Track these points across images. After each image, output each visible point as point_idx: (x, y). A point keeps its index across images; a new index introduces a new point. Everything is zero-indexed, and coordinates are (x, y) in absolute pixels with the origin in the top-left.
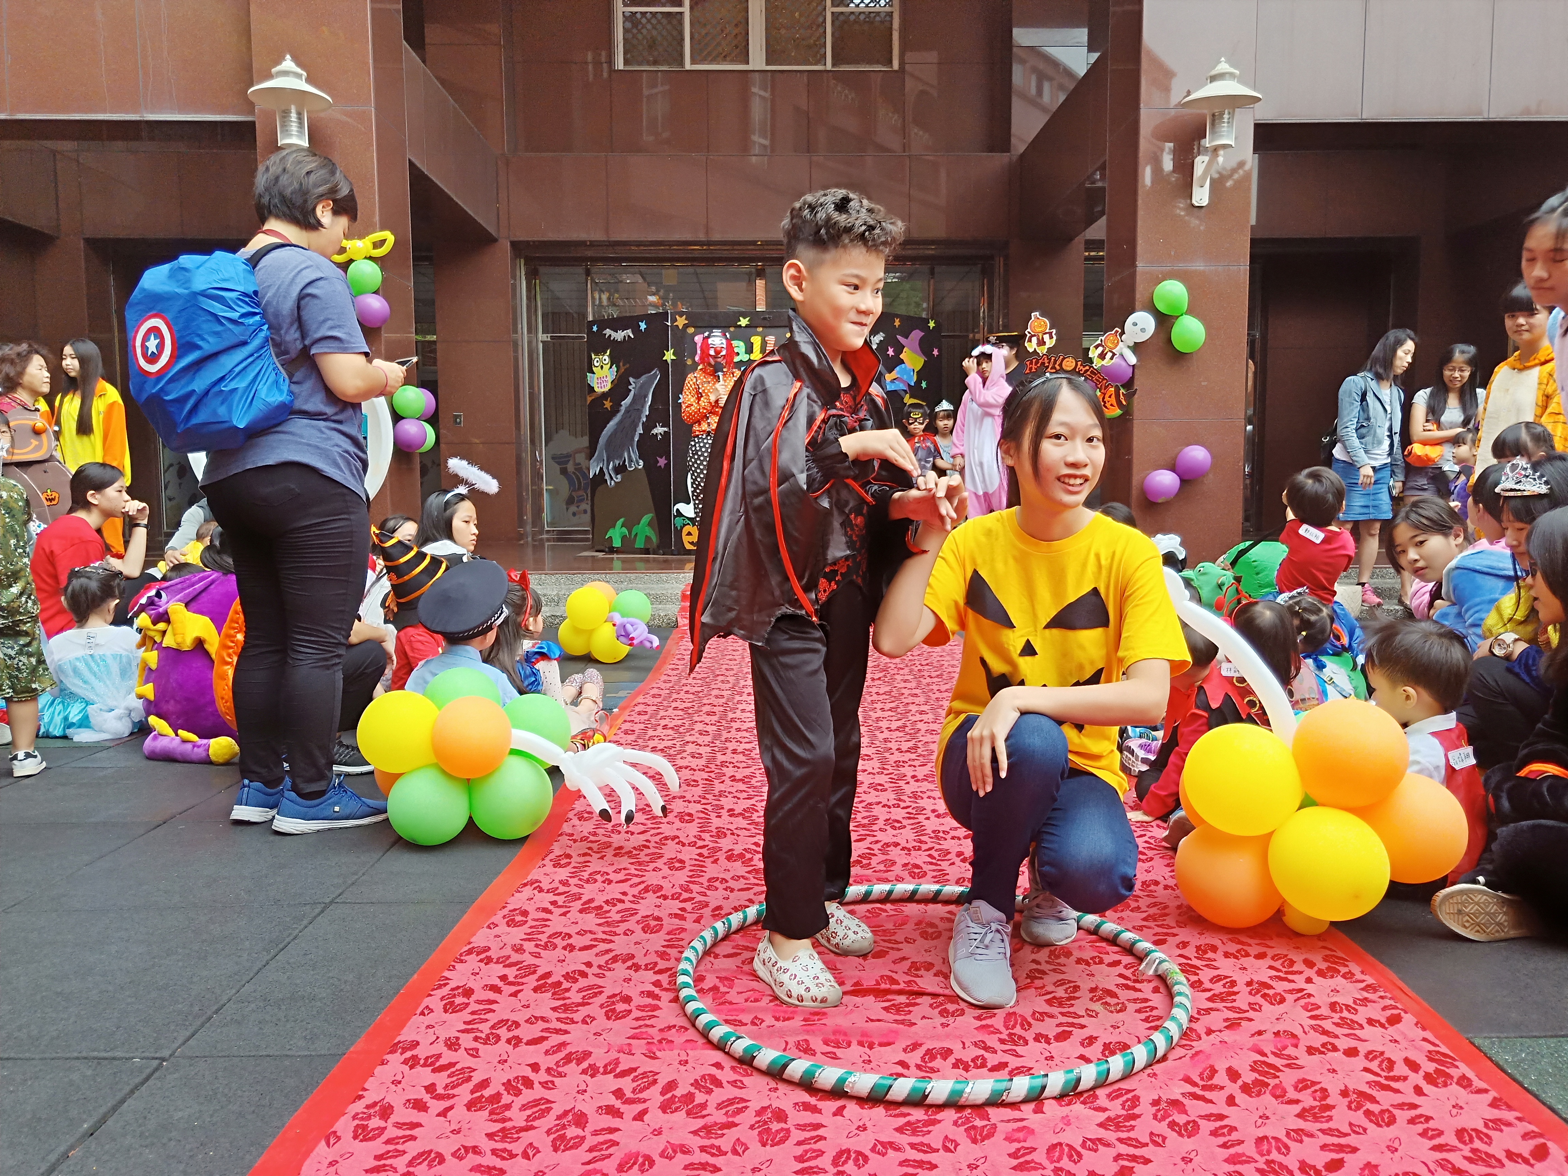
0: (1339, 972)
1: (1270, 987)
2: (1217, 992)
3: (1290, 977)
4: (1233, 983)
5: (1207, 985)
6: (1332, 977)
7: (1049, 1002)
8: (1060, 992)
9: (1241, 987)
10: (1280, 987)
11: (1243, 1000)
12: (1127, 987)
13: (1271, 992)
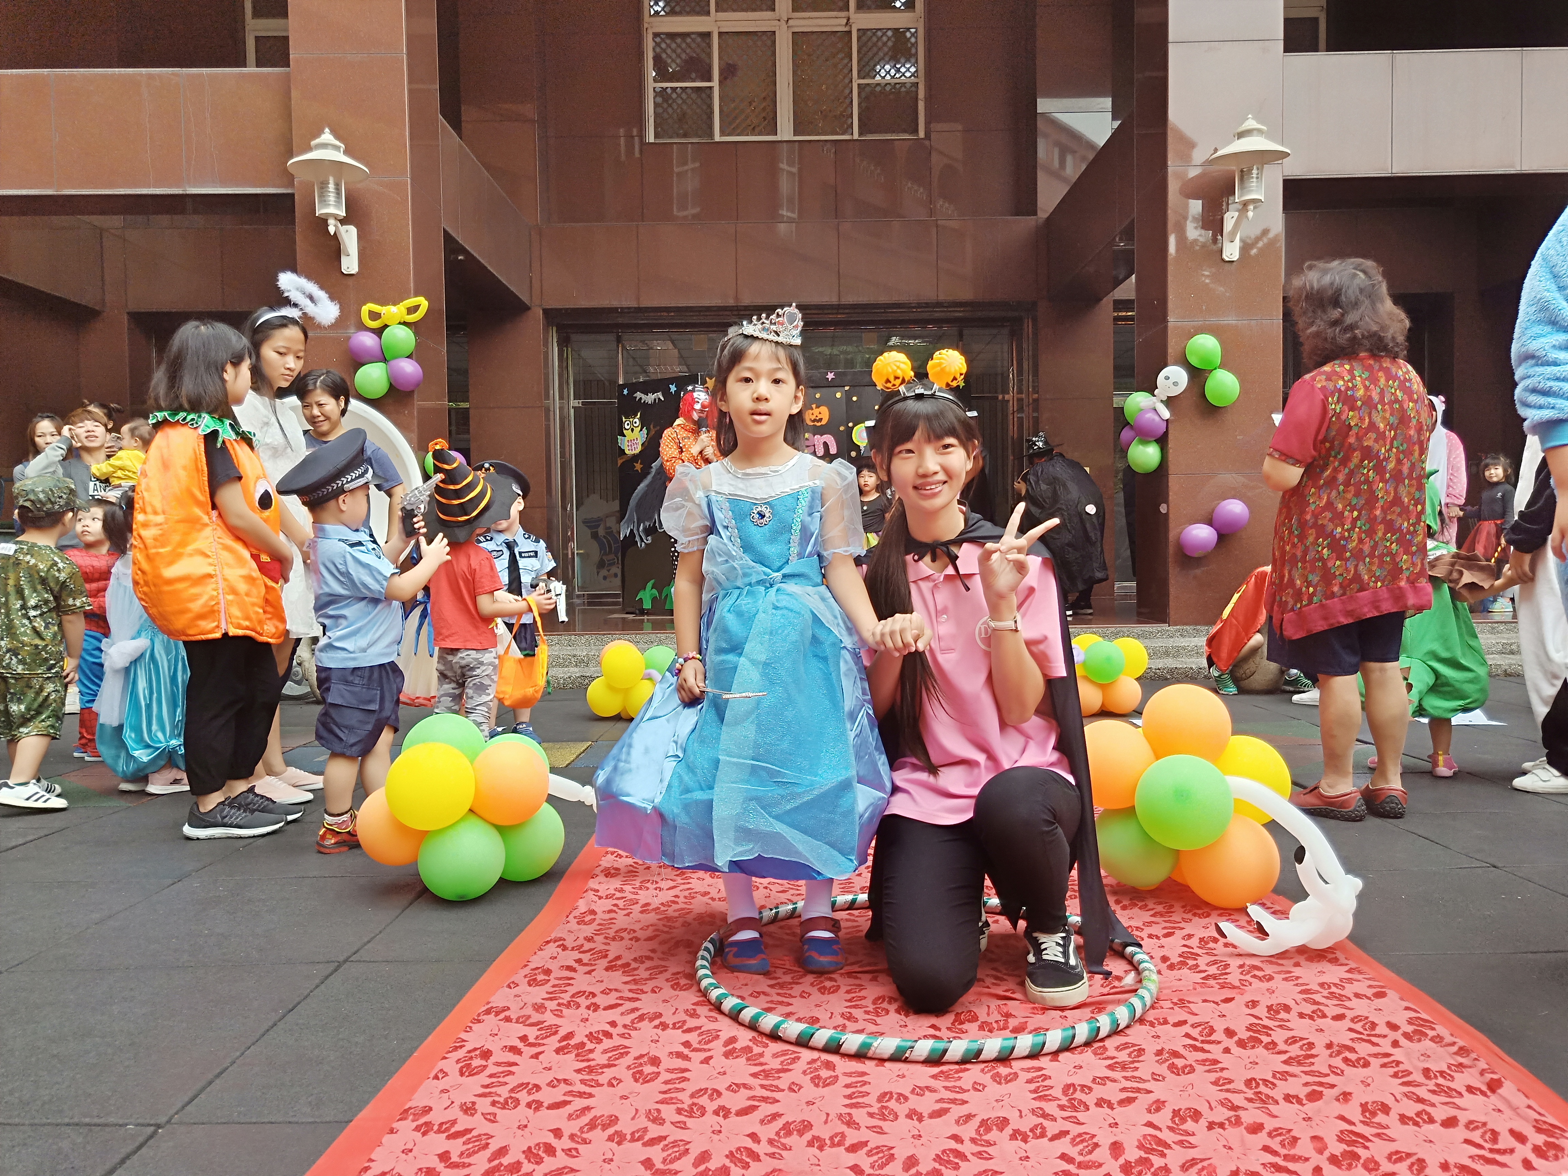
0: (1426, 1035)
1: (1352, 1050)
2: (1293, 1054)
3: (1374, 1039)
4: (1311, 1045)
5: (1282, 1047)
6: (1419, 1040)
7: (1110, 1067)
8: (1123, 1056)
9: (1319, 1049)
10: (1363, 1049)
11: (1321, 1064)
12: (1196, 1049)
13: (1352, 1056)
